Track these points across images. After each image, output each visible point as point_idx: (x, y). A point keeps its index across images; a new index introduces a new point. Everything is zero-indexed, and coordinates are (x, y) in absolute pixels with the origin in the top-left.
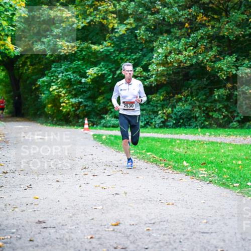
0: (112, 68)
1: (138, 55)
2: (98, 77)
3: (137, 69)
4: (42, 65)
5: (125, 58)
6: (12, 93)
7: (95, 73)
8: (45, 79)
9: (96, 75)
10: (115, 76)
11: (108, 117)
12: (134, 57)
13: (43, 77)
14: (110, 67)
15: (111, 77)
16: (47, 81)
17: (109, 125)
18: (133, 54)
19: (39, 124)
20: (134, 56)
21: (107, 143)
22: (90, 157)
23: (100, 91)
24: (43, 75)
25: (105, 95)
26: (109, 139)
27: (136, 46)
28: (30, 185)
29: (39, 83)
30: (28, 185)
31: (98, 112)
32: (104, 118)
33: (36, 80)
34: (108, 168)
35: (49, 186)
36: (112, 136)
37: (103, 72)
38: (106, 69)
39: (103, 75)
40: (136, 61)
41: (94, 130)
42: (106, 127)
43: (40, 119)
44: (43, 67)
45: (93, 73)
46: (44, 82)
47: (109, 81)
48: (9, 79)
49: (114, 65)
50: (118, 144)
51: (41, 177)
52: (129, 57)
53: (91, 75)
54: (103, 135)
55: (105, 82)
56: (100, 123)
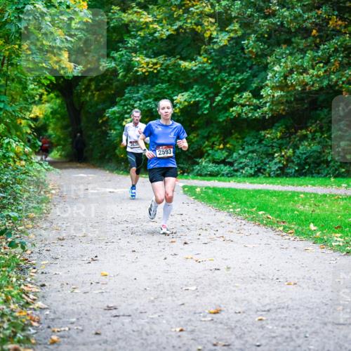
0: (210, 93)
1: (246, 75)
2: (190, 105)
3: (244, 94)
4: (112, 89)
5: (228, 80)
6: (70, 129)
7: (185, 101)
8: (115, 109)
9: (186, 104)
10: (214, 105)
11: (203, 162)
12: (240, 78)
13: (114, 107)
14: (207, 92)
15: (207, 106)
16: (118, 112)
17: (206, 172)
18: (238, 74)
19: (108, 172)
20: (240, 76)
21: (203, 198)
22: (179, 218)
23: (193, 125)
24: (114, 104)
25: (199, 132)
26: (205, 193)
27: (243, 62)
28: (96, 257)
29: (107, 115)
30: (93, 256)
31: (189, 155)
32: (198, 163)
33: (104, 110)
34: (203, 233)
35: (122, 258)
36: (210, 188)
37: (197, 99)
38: (201, 94)
39: (197, 103)
40: (243, 83)
41: (185, 180)
42: (201, 175)
43: (110, 164)
44: (113, 92)
45: (182, 100)
46: (114, 113)
47: (206, 112)
48: (66, 109)
49: (212, 90)
50: (219, 200)
51: (111, 246)
52: (233, 78)
53: (180, 103)
54: (196, 187)
55: (199, 113)
56: (193, 170)
